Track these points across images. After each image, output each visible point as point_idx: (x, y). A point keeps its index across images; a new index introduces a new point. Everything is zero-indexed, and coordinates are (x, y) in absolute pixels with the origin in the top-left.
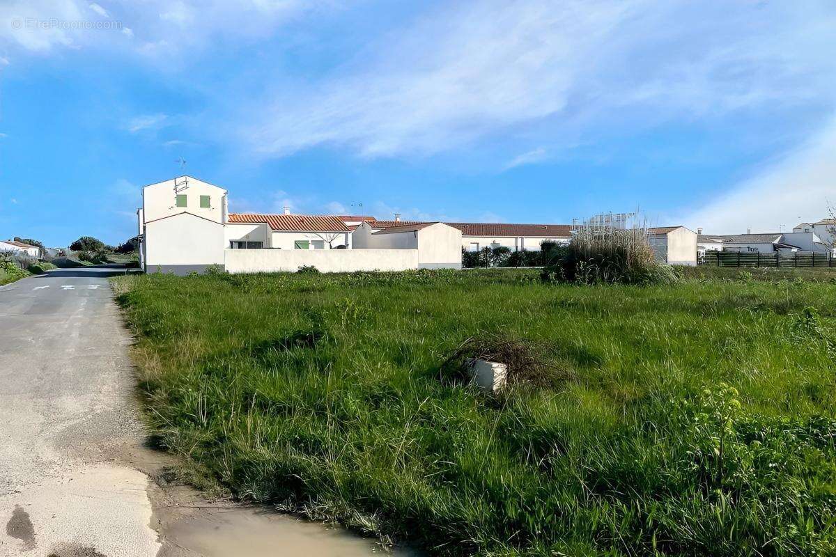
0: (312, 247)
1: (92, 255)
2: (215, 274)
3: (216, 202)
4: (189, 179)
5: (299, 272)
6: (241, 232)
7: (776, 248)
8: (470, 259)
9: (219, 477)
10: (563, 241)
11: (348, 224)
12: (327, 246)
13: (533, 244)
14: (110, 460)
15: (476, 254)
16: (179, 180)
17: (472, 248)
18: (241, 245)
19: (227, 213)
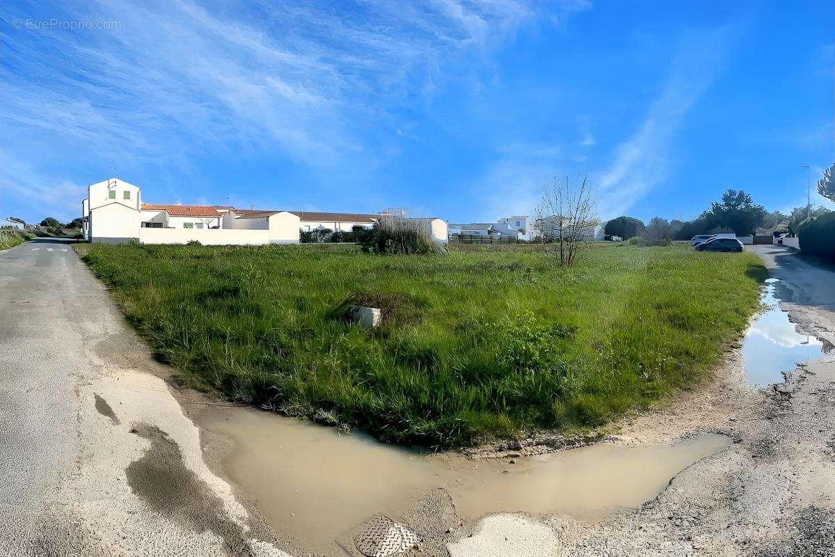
0: (195, 226)
1: (54, 229)
2: (133, 244)
3: (134, 195)
4: (118, 180)
5: (188, 244)
6: (149, 216)
7: (489, 232)
8: (305, 237)
9: (214, 385)
10: (369, 226)
11: (219, 211)
12: (205, 226)
13: (347, 227)
14: (135, 367)
15: (309, 233)
16: (111, 181)
17: (306, 230)
18: (148, 225)
19: (141, 203)
